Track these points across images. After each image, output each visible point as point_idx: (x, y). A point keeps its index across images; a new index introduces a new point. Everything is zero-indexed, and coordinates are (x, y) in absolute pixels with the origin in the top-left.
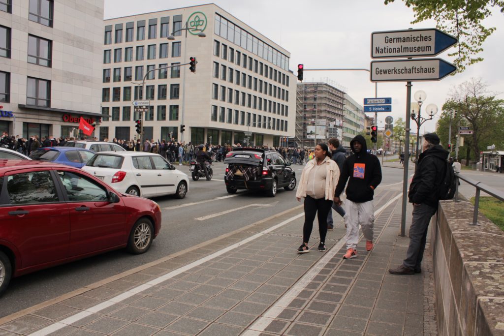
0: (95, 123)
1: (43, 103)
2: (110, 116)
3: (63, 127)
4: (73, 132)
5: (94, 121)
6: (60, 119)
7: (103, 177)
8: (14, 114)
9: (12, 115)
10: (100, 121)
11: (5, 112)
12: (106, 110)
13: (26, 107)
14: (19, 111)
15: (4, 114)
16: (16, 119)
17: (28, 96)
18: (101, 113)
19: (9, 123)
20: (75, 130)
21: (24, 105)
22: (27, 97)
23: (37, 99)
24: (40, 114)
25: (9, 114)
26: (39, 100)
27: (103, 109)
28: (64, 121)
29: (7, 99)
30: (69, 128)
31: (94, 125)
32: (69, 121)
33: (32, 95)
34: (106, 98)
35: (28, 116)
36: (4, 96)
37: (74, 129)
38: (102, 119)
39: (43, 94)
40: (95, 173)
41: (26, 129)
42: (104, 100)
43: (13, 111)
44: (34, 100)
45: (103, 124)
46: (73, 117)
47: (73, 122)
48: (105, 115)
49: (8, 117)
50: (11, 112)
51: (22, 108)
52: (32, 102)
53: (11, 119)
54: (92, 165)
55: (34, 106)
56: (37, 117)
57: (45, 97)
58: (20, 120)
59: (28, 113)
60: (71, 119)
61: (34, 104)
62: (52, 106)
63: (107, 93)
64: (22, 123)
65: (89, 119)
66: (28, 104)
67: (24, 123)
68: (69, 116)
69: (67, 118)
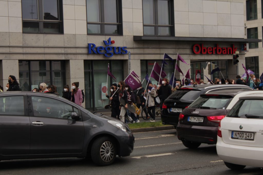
0: (237, 52)
1: (165, 32)
2: (260, 41)
3: (193, 63)
4: (207, 68)
5: (236, 49)
6: (188, 51)
7: (254, 133)
8: (128, 50)
9: (126, 52)
10: (245, 49)
11: (118, 48)
12: (252, 32)
13: (143, 38)
14: (135, 46)
15: (117, 51)
16: (132, 57)
17: (145, 24)
18: (246, 37)
19: (123, 63)
20: (210, 66)
21: (141, 37)
22: (144, 26)
23: (156, 27)
24: (161, 46)
25: (122, 51)
26: (159, 28)
27: (249, 30)
28: (194, 53)
29: (119, 32)
30: (202, 63)
31: (237, 56)
32: (201, 54)
33: (150, 21)
34: (253, 15)
35: (147, 51)
36: (115, 28)
37: (209, 63)
38: (248, 45)
39: (164, 19)
40: (241, 128)
41: (145, 68)
42: (249, 18)
43: (128, 46)
44: (153, 28)
45: (250, 53)
46: (206, 46)
47: (207, 54)
48: (252, 40)
49: (122, 54)
50: (125, 48)
51: (137, 39)
52: (150, 31)
53: (126, 57)
54: (236, 116)
55: (154, 36)
56: (157, 51)
57: (166, 22)
58: (137, 57)
59: (146, 46)
60: (204, 50)
61: (153, 33)
62: (176, 35)
63: (253, 7)
64: (139, 61)
65: (229, 47)
66: (145, 34)
67: (142, 61)
68: (201, 45)
69: (198, 49)
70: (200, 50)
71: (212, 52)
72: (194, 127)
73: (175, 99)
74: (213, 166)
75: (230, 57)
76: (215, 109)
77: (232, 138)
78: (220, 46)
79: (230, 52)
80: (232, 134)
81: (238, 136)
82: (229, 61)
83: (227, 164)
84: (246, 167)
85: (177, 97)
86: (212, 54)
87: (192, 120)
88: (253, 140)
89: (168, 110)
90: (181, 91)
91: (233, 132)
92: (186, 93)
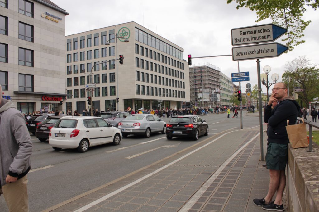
0: (62, 100)
1: (29, 90)
2: (73, 96)
3: (43, 105)
5: (61, 99)
6: (40, 99)
7: (65, 134)
8: (11, 97)
9: (10, 98)
10: (66, 99)
11: (6, 96)
12: (70, 92)
13: (18, 92)
14: (15, 95)
16: (13, 100)
17: (20, 86)
18: (66, 94)
20: (51, 106)
21: (17, 91)
22: (19, 86)
23: (25, 87)
26: (27, 88)
27: (68, 91)
28: (43, 100)
29: (7, 89)
30: (47, 104)
31: (62, 102)
32: (46, 100)
33: (22, 84)
34: (70, 84)
35: (20, 98)
37: (50, 104)
38: (67, 97)
39: (29, 84)
40: (59, 132)
41: (19, 106)
42: (68, 86)
43: (11, 96)
45: (68, 100)
46: (48, 97)
47: (49, 100)
48: (70, 95)
50: (9, 96)
51: (16, 93)
52: (22, 89)
54: (58, 127)
55: (24, 91)
56: (25, 98)
57: (30, 85)
58: (15, 100)
59: (20, 96)
60: (47, 99)
61: (24, 90)
62: (35, 91)
63: (70, 81)
64: (16, 103)
65: (59, 98)
66: (20, 90)
67: (17, 102)
68: (46, 96)
69: (45, 98)
70: (45, 99)
71: (51, 99)
72: (44, 132)
73: (32, 120)
74: (48, 149)
75: (59, 102)
76: (52, 124)
77: (56, 136)
78: (55, 97)
79: (59, 100)
80: (56, 135)
81: (58, 135)
82: (59, 103)
83: (54, 148)
84: (62, 149)
85: (33, 119)
86: (51, 100)
87: (42, 128)
88: (64, 137)
89: (29, 125)
90: (35, 116)
91: (56, 134)
92: (37, 117)
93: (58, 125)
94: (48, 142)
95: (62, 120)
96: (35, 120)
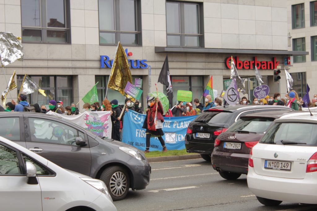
1: (192, 42)
2: (308, 54)
5: (277, 64)
6: (220, 65)
7: (291, 162)
8: (148, 64)
9: (146, 65)
10: (288, 63)
11: (136, 61)
12: (299, 43)
13: (166, 50)
15: (135, 65)
16: (152, 72)
17: (169, 32)
18: (290, 49)
19: (145, 79)
21: (164, 48)
22: (167, 35)
23: (182, 36)
24: (188, 60)
25: (142, 64)
26: (186, 38)
27: (295, 41)
28: (227, 68)
29: (138, 41)
31: (279, 72)
33: (175, 29)
36: (133, 37)
37: (246, 80)
38: (292, 58)
39: (192, 27)
40: (276, 156)
42: (294, 26)
43: (148, 60)
44: (179, 37)
46: (241, 60)
47: (243, 68)
48: (298, 52)
49: (141, 68)
50: (145, 61)
51: (159, 51)
52: (175, 42)
53: (145, 72)
54: (272, 143)
55: (179, 47)
56: (183, 65)
57: (195, 31)
59: (169, 59)
61: (178, 44)
62: (206, 46)
63: (300, 12)
65: (269, 60)
66: (169, 44)
68: (236, 58)
71: (249, 66)
73: (201, 122)
74: (244, 201)
75: (271, 73)
77: (266, 168)
78: (259, 60)
79: (271, 67)
80: (266, 164)
81: (272, 166)
82: (270, 77)
83: (261, 199)
84: (282, 203)
85: (204, 120)
86: (250, 69)
88: (290, 170)
89: (194, 135)
90: (210, 113)
91: (266, 160)
92: (215, 115)
93: (273, 136)
94: (244, 182)
95: (283, 124)
96: (210, 122)
